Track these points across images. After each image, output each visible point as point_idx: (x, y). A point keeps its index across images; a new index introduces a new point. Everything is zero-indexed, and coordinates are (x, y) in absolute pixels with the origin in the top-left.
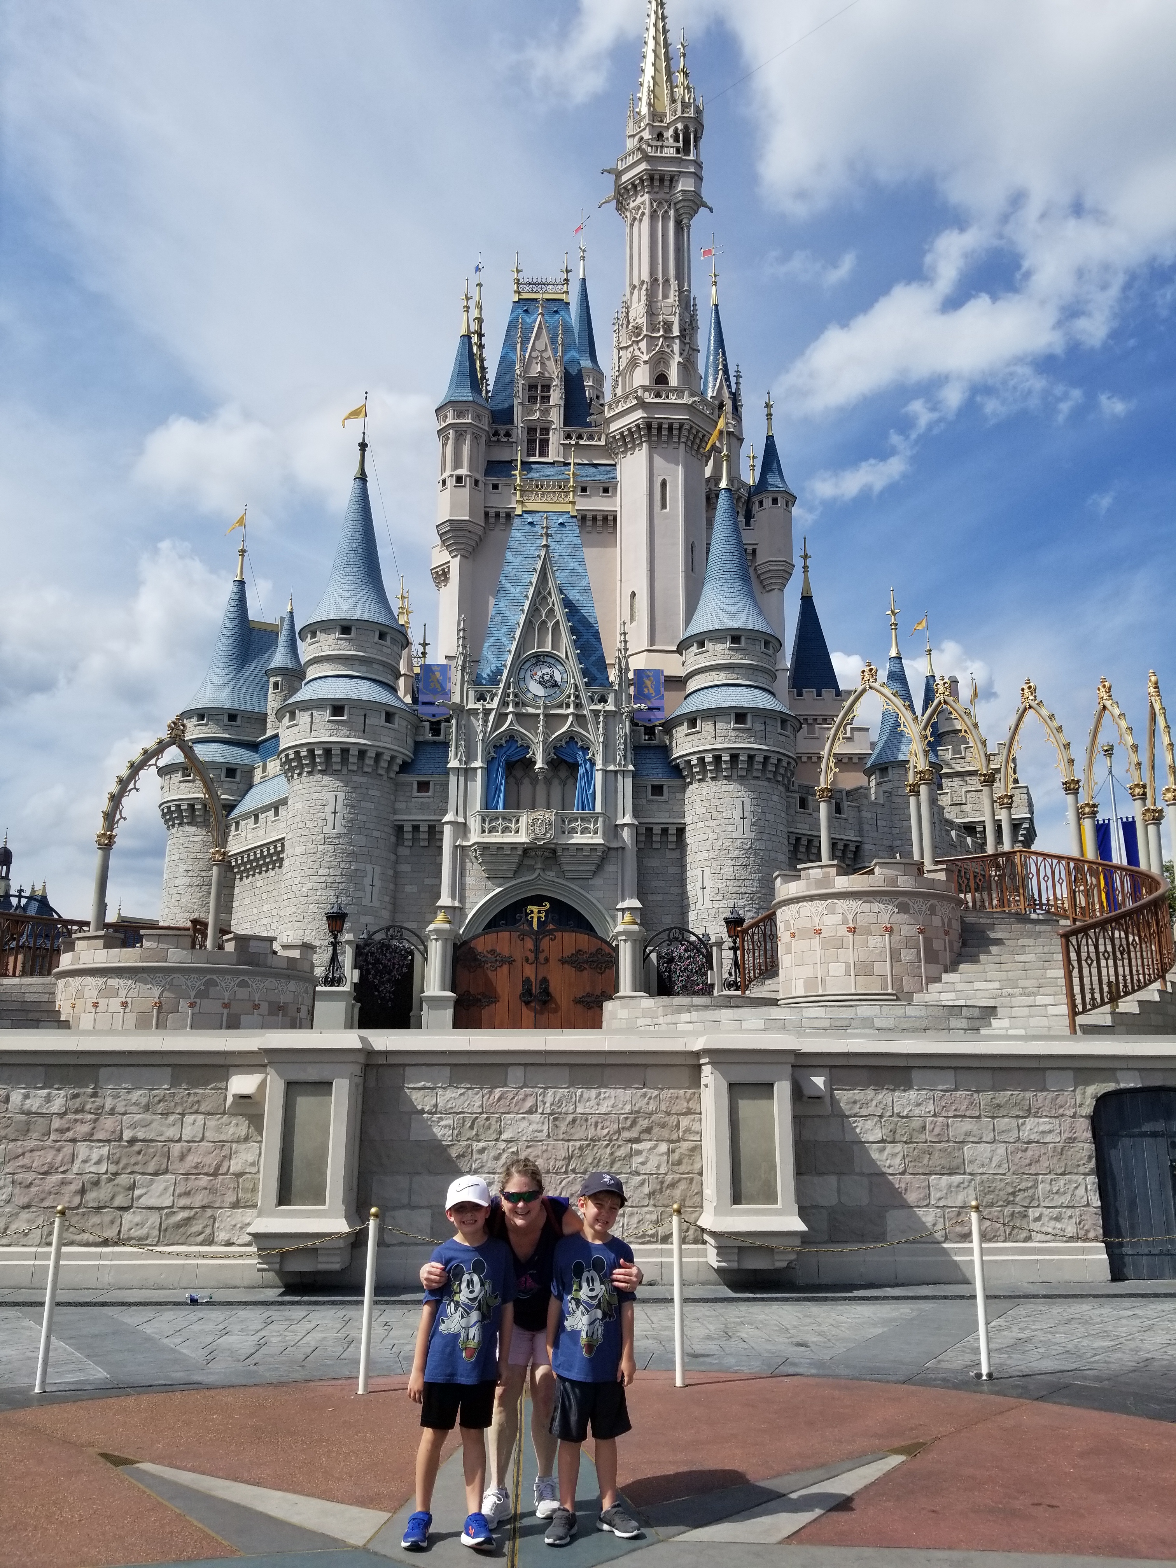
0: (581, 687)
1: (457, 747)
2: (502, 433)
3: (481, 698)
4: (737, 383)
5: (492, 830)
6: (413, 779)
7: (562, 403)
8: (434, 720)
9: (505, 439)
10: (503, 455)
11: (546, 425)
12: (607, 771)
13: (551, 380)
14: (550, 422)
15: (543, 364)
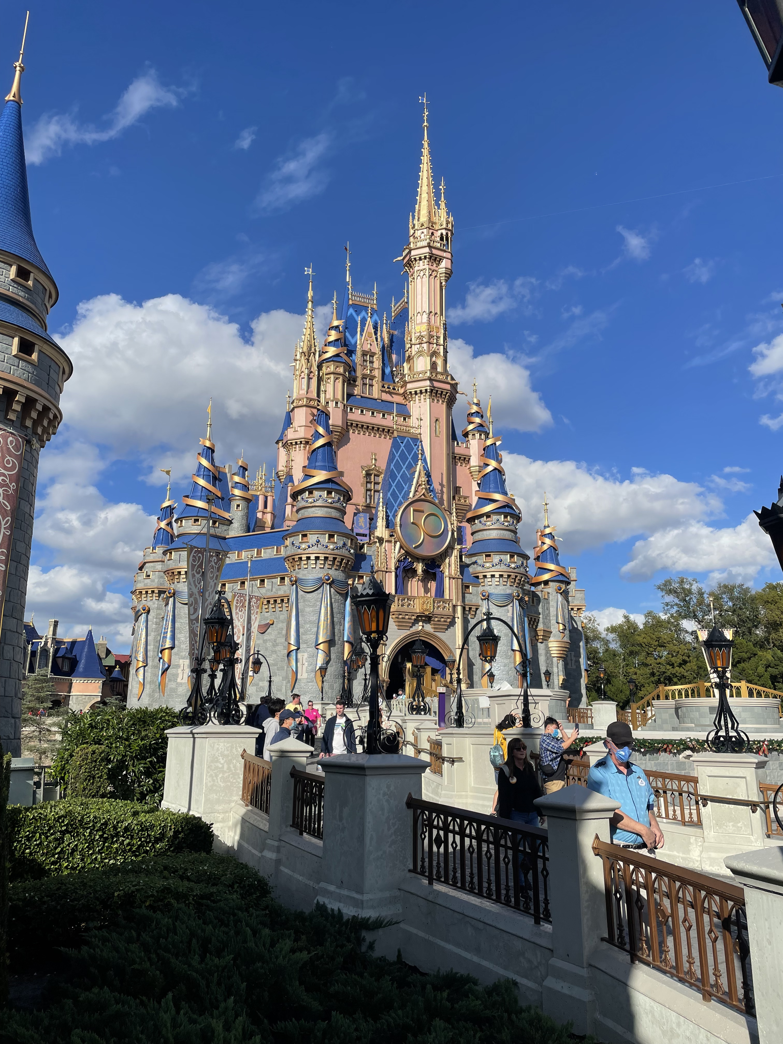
1: (382, 560)
2: (353, 379)
3: (392, 535)
5: (402, 605)
6: (356, 574)
7: (380, 368)
8: (361, 542)
9: (354, 383)
10: (351, 391)
11: (372, 378)
12: (450, 578)
13: (375, 354)
14: (375, 377)
15: (371, 345)
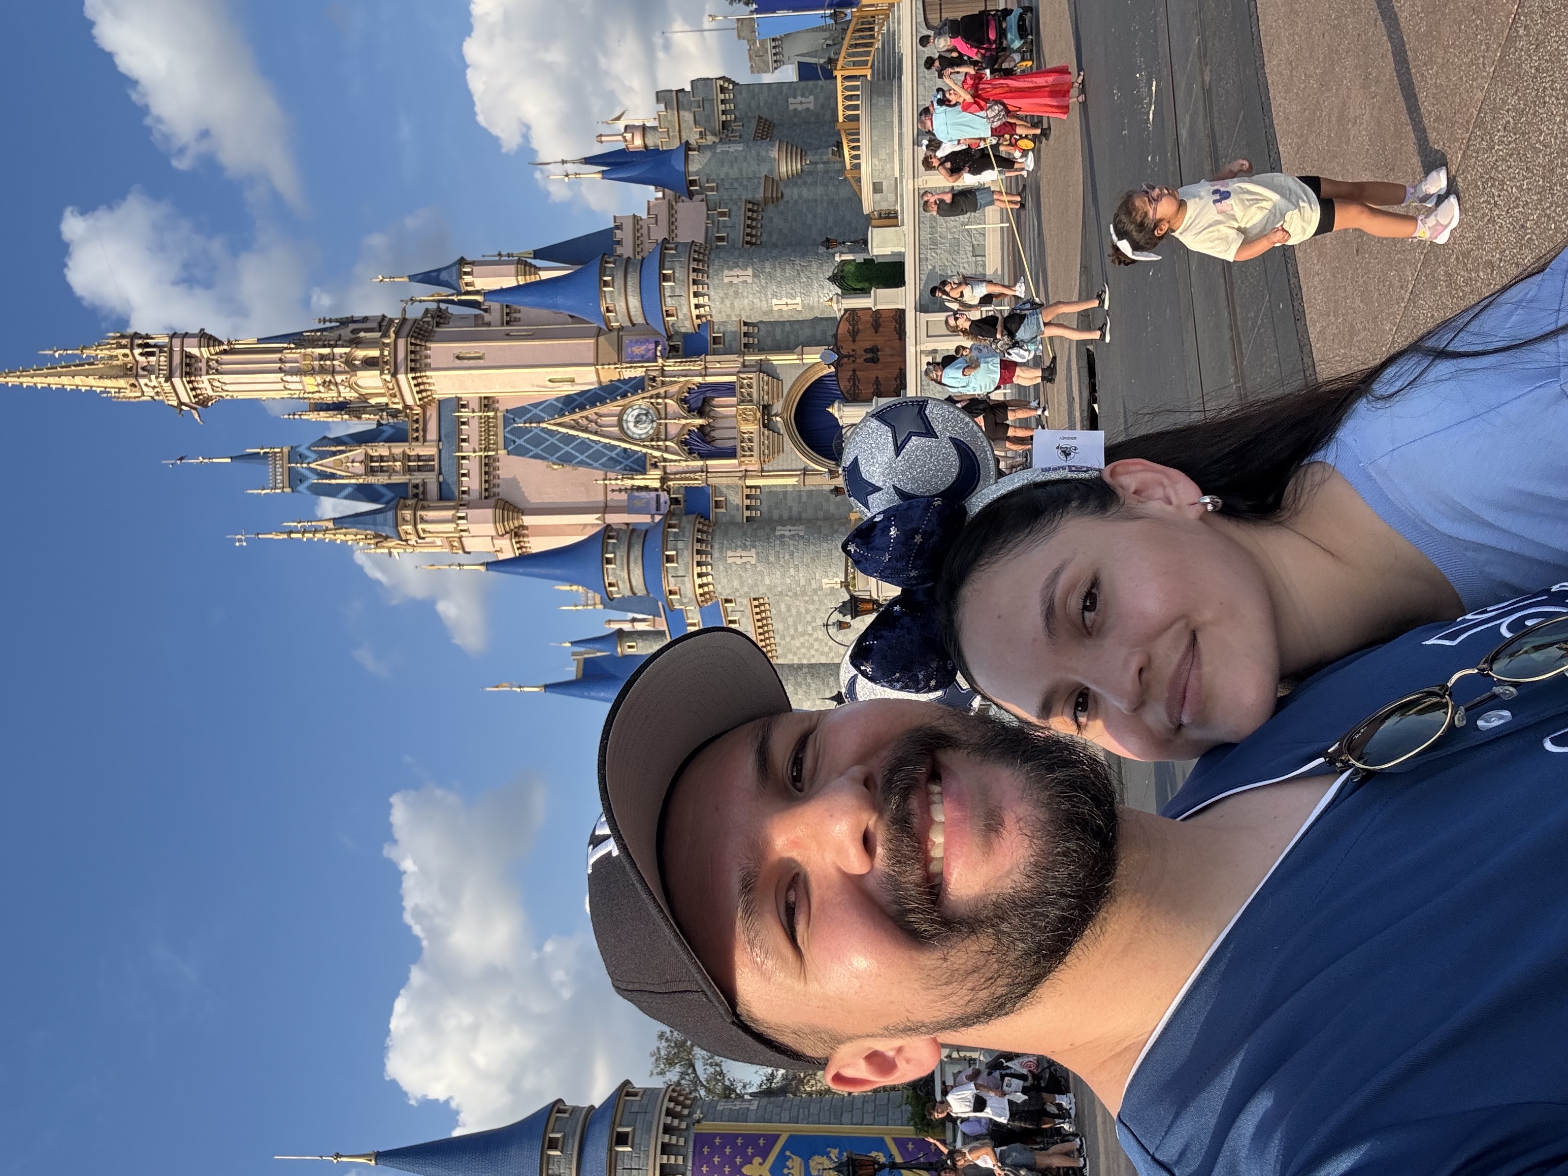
0: (645, 395)
1: (691, 479)
2: (415, 491)
3: (655, 465)
4: (331, 321)
5: (751, 449)
6: (713, 512)
7: (387, 444)
8: (669, 503)
9: (421, 488)
10: (433, 488)
11: (407, 458)
12: (706, 375)
13: (366, 454)
14: (404, 453)
15: (353, 462)
